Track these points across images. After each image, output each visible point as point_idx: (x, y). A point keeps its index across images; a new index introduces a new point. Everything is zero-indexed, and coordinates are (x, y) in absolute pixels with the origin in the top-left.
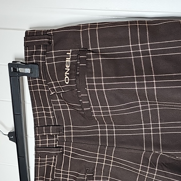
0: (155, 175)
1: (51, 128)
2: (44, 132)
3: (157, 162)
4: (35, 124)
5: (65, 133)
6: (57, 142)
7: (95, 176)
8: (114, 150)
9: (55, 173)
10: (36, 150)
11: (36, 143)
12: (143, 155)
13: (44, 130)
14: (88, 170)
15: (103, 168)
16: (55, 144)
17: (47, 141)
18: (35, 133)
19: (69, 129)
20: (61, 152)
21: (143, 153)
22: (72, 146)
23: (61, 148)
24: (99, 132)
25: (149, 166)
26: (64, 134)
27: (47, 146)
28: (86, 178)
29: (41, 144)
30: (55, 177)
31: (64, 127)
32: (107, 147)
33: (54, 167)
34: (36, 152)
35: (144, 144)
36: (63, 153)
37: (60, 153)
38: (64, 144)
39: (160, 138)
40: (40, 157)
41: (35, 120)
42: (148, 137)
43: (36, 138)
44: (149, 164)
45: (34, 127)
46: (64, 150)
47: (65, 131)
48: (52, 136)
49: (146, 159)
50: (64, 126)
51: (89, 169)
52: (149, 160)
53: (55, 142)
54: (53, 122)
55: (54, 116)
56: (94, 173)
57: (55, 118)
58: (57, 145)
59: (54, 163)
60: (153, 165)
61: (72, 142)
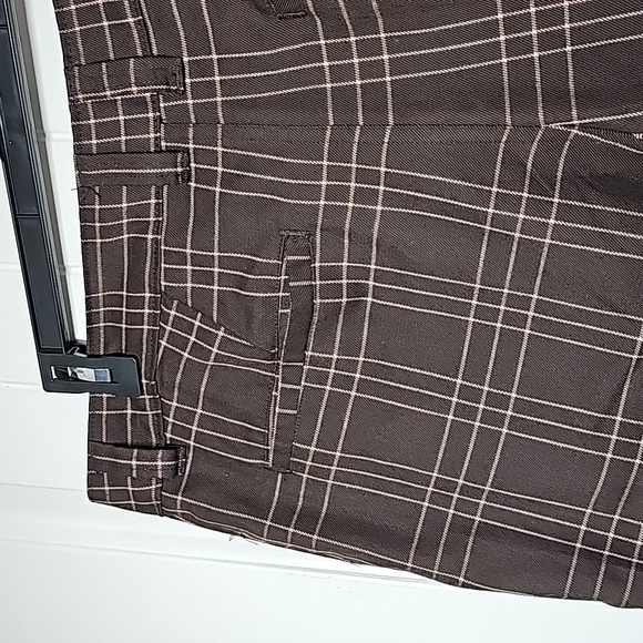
0: (552, 221)
1: (132, 66)
2: (107, 85)
3: (559, 174)
4: (66, 57)
5: (189, 89)
6: (162, 130)
7: (317, 264)
8: (386, 141)
9: (163, 265)
10: (79, 166)
11: (79, 133)
12: (502, 145)
13: (105, 77)
14: (289, 242)
15: (348, 221)
16: (152, 135)
17: (122, 123)
18: (71, 92)
19: (202, 68)
20: (179, 169)
21: (504, 139)
22: (219, 142)
23: (180, 155)
24: (327, 73)
25: (526, 189)
26: (184, 92)
27: (123, 149)
28: (283, 277)
29: (98, 138)
30: (163, 283)
31: (182, 63)
32: (358, 132)
33: (156, 241)
34: (80, 177)
35: (507, 97)
36: (187, 176)
37: (176, 174)
38: (191, 136)
39: (570, 68)
40: (100, 197)
41: (67, 42)
42: (521, 70)
43: (77, 112)
44: (527, 182)
45: (66, 68)
46: (193, 165)
47: (188, 81)
48: (140, 104)
49: (514, 162)
50: (186, 59)
51: (291, 234)
52: (525, 167)
53: (152, 129)
54: (137, 41)
55: (142, 15)
56: (314, 249)
57: (145, 25)
58: (163, 144)
59: (158, 224)
60: (542, 183)
61: (222, 122)
